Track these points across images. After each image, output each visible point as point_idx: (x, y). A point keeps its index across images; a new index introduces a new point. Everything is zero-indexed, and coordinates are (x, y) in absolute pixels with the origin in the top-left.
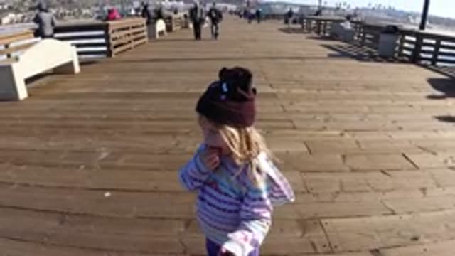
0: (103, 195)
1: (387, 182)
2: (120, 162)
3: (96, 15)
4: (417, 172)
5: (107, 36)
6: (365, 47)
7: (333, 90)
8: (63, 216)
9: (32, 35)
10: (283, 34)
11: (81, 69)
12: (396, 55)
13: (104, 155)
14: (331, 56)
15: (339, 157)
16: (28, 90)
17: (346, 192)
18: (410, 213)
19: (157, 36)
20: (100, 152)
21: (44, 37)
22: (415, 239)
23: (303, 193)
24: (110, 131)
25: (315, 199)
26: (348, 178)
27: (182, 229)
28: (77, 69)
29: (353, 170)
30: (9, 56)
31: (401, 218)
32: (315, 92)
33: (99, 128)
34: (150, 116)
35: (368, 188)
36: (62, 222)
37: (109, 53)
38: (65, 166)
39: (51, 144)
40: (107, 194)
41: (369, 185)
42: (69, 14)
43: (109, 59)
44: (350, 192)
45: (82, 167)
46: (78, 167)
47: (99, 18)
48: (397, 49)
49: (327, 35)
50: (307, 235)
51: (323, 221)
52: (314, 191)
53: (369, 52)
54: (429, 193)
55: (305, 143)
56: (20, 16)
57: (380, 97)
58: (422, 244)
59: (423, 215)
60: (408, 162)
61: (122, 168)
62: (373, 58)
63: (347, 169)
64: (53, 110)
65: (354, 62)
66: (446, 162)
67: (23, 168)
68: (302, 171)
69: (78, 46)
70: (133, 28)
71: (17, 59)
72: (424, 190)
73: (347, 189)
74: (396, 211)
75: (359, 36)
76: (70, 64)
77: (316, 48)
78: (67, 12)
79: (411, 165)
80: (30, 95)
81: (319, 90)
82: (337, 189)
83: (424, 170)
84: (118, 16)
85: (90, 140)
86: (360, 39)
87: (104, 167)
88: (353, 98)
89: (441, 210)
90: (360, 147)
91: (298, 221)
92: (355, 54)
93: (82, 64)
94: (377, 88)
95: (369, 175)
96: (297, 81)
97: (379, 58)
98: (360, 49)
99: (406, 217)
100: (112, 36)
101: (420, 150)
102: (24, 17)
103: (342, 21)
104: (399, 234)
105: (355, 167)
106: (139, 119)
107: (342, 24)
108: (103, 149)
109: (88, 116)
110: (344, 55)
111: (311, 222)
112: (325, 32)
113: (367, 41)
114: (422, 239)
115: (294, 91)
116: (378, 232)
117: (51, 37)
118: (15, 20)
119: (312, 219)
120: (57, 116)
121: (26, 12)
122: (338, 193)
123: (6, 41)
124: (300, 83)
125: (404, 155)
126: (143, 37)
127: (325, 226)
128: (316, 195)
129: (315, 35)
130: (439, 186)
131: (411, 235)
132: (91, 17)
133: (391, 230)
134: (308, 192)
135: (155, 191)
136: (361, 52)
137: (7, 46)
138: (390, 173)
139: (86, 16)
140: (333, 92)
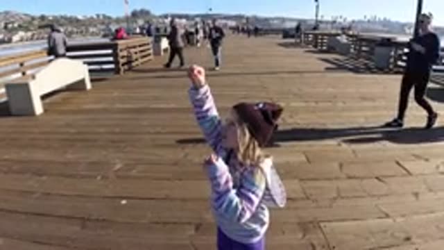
0: (120, 203)
1: (383, 188)
2: (134, 172)
3: (102, 33)
4: (410, 178)
5: (115, 55)
6: (361, 60)
7: (330, 102)
8: (84, 221)
9: (45, 54)
10: (282, 48)
11: (93, 86)
12: (391, 66)
13: (118, 166)
14: (328, 69)
15: (336, 165)
16: (44, 105)
17: (343, 198)
18: (403, 216)
19: (162, 53)
20: (115, 164)
21: (57, 56)
22: (408, 239)
23: (302, 199)
24: (123, 145)
25: (314, 205)
26: (344, 184)
27: (193, 232)
28: (89, 85)
29: (350, 178)
30: (24, 74)
31: (394, 221)
32: (313, 104)
33: (113, 142)
34: (159, 129)
35: (364, 194)
36: (84, 227)
37: (117, 71)
38: (83, 177)
39: (70, 156)
40: (124, 202)
41: (365, 191)
42: (77, 33)
43: (117, 76)
44: (348, 198)
45: (99, 178)
46: (96, 177)
47: (105, 36)
48: (392, 60)
49: (324, 48)
50: (307, 237)
51: (322, 225)
52: (314, 197)
53: (366, 64)
54: (421, 197)
55: (304, 153)
56: (29, 34)
57: (375, 108)
58: (413, 244)
59: (415, 217)
60: (401, 169)
61: (135, 178)
62: (369, 70)
63: (344, 176)
64: (68, 125)
65: (351, 74)
66: (438, 167)
67: (44, 178)
68: (301, 180)
69: (89, 64)
70: (140, 46)
71: (33, 77)
72: (416, 195)
73: (343, 195)
74: (391, 214)
75: (355, 49)
76: (82, 82)
77: (314, 61)
78: (75, 30)
79: (404, 172)
80: (46, 111)
81: (316, 102)
82: (335, 195)
83: (417, 176)
84: (125, 35)
85: (104, 153)
86: (356, 52)
87: (118, 177)
88: (350, 109)
89: (432, 212)
90: (356, 156)
91: (299, 224)
92: (351, 67)
93: (92, 81)
94: (373, 100)
95: (365, 182)
96: (295, 95)
97: (375, 70)
98: (356, 62)
99: (399, 220)
100: (121, 54)
101: (413, 158)
102: (33, 35)
103: (338, 35)
104: (392, 235)
105: (352, 175)
106: (149, 133)
107: (339, 38)
108: (117, 161)
109: (102, 130)
110: (340, 67)
111: (311, 225)
112: (322, 46)
113: (364, 54)
114: (414, 240)
115: (293, 104)
116: (372, 233)
117: (64, 56)
118: (25, 38)
119: (311, 222)
120: (73, 131)
121: (35, 30)
122: (335, 199)
123: (21, 60)
124: (298, 96)
125: (398, 163)
126: (149, 55)
127: (324, 229)
128: (315, 201)
129: (313, 49)
130: (431, 190)
131: (403, 236)
132: (97, 35)
133: (385, 232)
134: (308, 198)
135: (166, 198)
136: (358, 65)
137: (22, 65)
138: (384, 179)
139: (93, 34)
140: (330, 104)
